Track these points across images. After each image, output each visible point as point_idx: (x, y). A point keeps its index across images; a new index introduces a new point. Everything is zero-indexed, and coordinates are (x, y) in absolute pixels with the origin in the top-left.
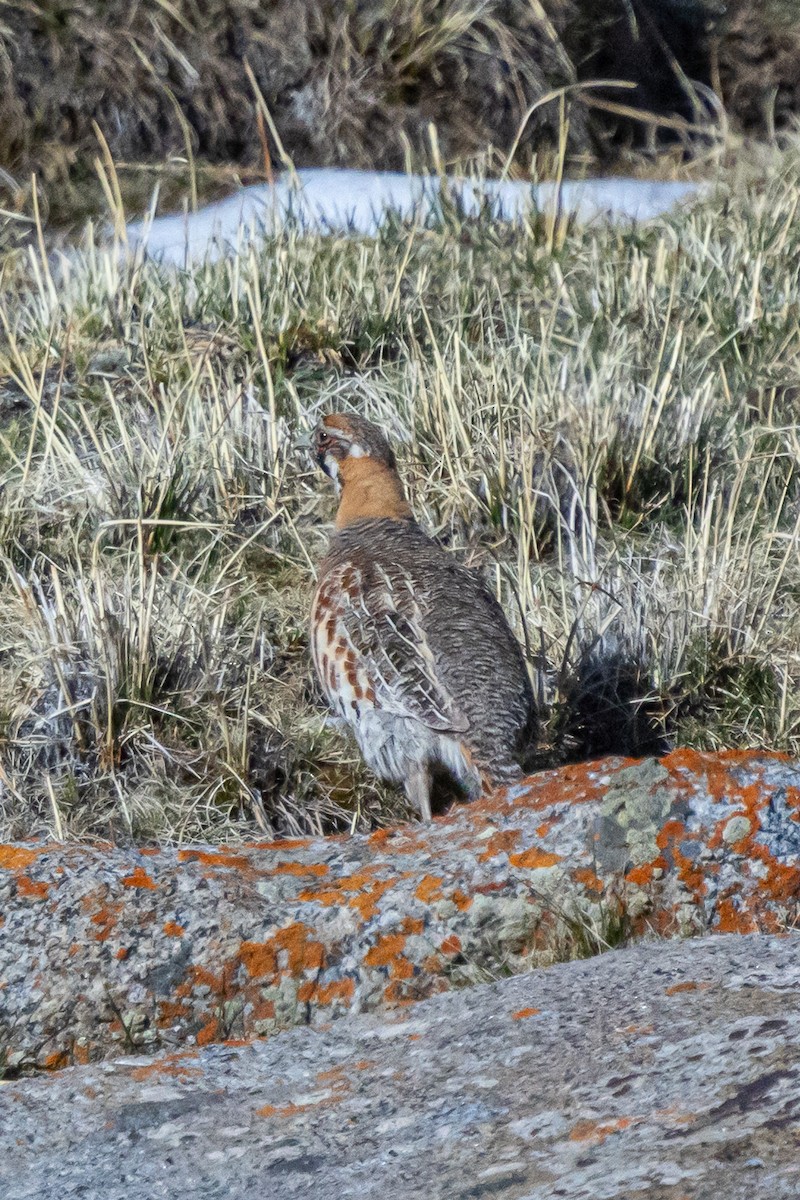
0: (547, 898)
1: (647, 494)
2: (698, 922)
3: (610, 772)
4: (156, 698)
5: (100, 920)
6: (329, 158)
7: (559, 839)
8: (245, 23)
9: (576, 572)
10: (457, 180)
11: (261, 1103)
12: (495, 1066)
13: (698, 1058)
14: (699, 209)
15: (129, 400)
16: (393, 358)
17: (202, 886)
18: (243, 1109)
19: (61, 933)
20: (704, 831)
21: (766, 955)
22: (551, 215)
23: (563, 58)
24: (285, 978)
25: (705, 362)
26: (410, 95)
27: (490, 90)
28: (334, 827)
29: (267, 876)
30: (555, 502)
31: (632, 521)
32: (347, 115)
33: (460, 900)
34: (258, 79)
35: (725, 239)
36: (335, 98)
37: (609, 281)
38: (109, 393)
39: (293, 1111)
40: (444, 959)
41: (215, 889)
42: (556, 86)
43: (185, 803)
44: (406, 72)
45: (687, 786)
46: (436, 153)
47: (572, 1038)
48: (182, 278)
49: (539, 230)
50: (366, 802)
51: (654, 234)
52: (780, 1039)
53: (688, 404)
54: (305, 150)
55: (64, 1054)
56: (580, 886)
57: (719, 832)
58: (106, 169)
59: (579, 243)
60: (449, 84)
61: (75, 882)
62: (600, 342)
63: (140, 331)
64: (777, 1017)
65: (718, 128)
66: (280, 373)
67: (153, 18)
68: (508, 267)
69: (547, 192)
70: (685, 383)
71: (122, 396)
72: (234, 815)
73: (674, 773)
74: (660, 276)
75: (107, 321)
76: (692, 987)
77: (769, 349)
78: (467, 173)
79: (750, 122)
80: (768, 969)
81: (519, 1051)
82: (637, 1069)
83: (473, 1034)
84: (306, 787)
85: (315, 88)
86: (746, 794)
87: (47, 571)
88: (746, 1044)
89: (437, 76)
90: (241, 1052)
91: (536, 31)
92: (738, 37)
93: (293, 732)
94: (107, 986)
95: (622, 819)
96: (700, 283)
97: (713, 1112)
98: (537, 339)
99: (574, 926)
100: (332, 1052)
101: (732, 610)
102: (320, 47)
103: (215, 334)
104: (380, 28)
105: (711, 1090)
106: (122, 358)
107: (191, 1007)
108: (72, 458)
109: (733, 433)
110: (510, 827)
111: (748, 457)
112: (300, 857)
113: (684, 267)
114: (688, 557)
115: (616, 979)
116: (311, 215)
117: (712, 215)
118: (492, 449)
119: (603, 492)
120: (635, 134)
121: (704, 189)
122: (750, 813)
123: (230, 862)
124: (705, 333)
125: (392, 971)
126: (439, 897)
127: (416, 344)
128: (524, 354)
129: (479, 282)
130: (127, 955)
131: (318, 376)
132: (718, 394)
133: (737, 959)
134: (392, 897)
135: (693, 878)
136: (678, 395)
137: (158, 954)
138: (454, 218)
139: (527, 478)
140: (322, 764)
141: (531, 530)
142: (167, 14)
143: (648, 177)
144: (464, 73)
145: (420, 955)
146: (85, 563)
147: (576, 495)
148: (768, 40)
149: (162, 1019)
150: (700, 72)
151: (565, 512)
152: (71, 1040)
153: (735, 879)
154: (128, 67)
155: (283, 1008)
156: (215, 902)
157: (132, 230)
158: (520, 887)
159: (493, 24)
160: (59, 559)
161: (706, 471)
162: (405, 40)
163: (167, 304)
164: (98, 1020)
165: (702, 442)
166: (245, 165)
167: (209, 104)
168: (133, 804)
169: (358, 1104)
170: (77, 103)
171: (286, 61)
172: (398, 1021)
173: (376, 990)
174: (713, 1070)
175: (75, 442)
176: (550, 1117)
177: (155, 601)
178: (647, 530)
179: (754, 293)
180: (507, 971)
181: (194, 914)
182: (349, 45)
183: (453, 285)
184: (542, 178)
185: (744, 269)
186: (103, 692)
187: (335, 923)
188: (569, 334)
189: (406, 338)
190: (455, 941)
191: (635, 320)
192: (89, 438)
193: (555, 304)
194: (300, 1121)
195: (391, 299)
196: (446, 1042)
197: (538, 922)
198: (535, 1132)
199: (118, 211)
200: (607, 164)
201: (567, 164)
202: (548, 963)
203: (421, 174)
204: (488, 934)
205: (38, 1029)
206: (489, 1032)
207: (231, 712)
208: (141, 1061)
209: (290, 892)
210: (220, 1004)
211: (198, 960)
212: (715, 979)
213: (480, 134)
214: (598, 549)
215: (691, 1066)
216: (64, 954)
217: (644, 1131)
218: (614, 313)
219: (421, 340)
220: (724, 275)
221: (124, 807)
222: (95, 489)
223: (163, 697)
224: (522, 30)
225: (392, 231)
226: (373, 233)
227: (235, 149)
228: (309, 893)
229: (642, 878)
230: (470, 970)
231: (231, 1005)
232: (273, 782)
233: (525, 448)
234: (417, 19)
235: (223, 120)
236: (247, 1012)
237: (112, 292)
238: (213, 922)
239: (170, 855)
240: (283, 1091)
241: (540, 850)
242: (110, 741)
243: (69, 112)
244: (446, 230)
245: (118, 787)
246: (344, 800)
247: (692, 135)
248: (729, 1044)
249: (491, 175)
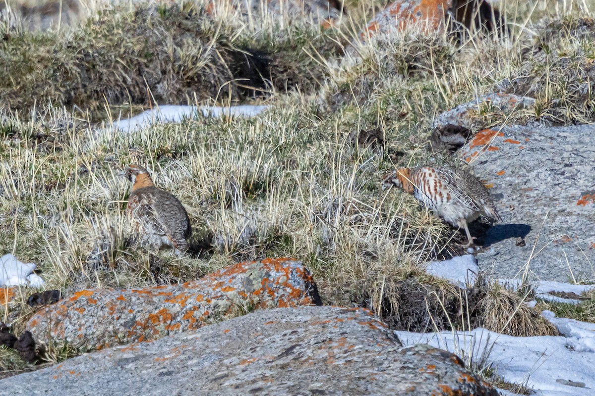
0: (232, 300)
1: (256, 190)
2: (273, 305)
3: (248, 265)
4: (125, 249)
5: (111, 309)
6: (168, 102)
7: (235, 284)
8: (143, 66)
9: (237, 211)
10: (202, 107)
11: (156, 357)
12: (219, 346)
13: (274, 342)
14: (268, 112)
15: (115, 169)
16: (186, 155)
17: (138, 299)
18: (151, 359)
19: (101, 313)
20: (274, 281)
21: (292, 313)
22: (228, 115)
23: (230, 73)
24: (162, 323)
25: (271, 154)
26: (189, 85)
27: (210, 82)
28: (173, 282)
29: (156, 296)
30: (231, 193)
31: (252, 197)
32: (172, 91)
33: (208, 301)
34: (147, 81)
35: (275, 120)
36: (168, 85)
37: (243, 133)
38: (109, 167)
39: (164, 359)
40: (204, 317)
41: (142, 300)
42: (228, 81)
43: (133, 277)
44: (187, 78)
45: (269, 268)
46: (196, 100)
47: (240, 337)
48: (128, 136)
49: (224, 120)
50: (182, 275)
51: (255, 120)
52: (296, 336)
53: (266, 165)
54: (161, 100)
55: (102, 346)
56: (241, 296)
57: (278, 280)
58: (107, 107)
59: (235, 123)
60: (199, 81)
61: (104, 299)
62: (242, 149)
63: (117, 150)
64: (295, 330)
65: (272, 90)
66: (155, 160)
67: (118, 65)
68: (216, 130)
69: (226, 109)
70: (265, 160)
71: (113, 168)
72: (146, 280)
73: (265, 265)
74: (258, 131)
75: (108, 148)
76: (272, 322)
77: (288, 150)
78: (205, 105)
79: (281, 89)
80: (292, 317)
81: (225, 341)
82: (258, 345)
83: (213, 337)
84: (166, 272)
85: (163, 83)
86: (285, 270)
87: (94, 216)
88: (287, 337)
89: (196, 79)
90: (150, 344)
91: (222, 66)
92: (277, 66)
93: (162, 257)
94: (113, 327)
95: (251, 277)
96: (269, 133)
97: (279, 356)
98: (225, 149)
99: (239, 307)
100: (175, 343)
101: (280, 220)
102: (164, 72)
103: (137, 150)
104: (180, 66)
105: (278, 350)
106: (113, 157)
107: (136, 332)
108: (100, 185)
109: (278, 173)
110: (221, 281)
111: (282, 179)
112: (164, 290)
113: (264, 129)
114: (267, 206)
115: (251, 321)
116: (163, 118)
117: (271, 114)
118: (213, 179)
119: (244, 189)
120: (250, 93)
121: (269, 107)
122: (287, 275)
123: (146, 293)
124: (270, 146)
125: (190, 321)
126: (202, 300)
127: (192, 151)
128: (221, 153)
129: (209, 134)
130: (118, 318)
131: (166, 161)
132: (274, 163)
133: (284, 315)
134: (189, 300)
135: (272, 293)
136: (264, 163)
137: (127, 318)
138: (201, 117)
139: (223, 187)
140: (170, 265)
141: (225, 200)
142: (122, 64)
143: (253, 105)
144: (203, 78)
145: (198, 316)
146: (104, 213)
147: (237, 191)
148: (285, 67)
149: (129, 335)
150: (267, 76)
151: (234, 195)
152: (104, 342)
153: (283, 293)
154: (112, 79)
155: (161, 332)
156: (142, 304)
157: (114, 123)
158: (224, 297)
159: (210, 64)
160: (97, 212)
161: (271, 183)
162: (186, 69)
163: (124, 143)
164: (111, 336)
165: (270, 176)
166: (145, 104)
167: (134, 88)
168: (119, 278)
169: (182, 357)
170: (99, 89)
171: (155, 76)
172: (193, 334)
173: (186, 326)
174: (279, 345)
175: (101, 181)
176: (234, 359)
177: (123, 223)
178: (256, 200)
179: (283, 135)
180: (222, 320)
181: (136, 307)
182: (172, 71)
183: (202, 135)
184: (225, 106)
185: (280, 128)
186: (110, 248)
187: (174, 308)
188: (234, 147)
189: (189, 150)
190: (207, 312)
191: (251, 143)
192: (104, 180)
193: (229, 139)
194: (167, 362)
195: (185, 140)
196: (206, 339)
197: (230, 306)
198: (231, 363)
199: (111, 118)
200: (242, 101)
201: (232, 102)
202: (233, 317)
203: (192, 105)
204: (216, 310)
205: (95, 339)
206: (217, 336)
207: (145, 252)
208: (123, 347)
209: (162, 300)
210: (144, 331)
211: (138, 319)
212: (278, 320)
213: (208, 95)
214: (243, 205)
215: (272, 344)
216: (102, 319)
217: (260, 362)
218: (245, 141)
219: (193, 150)
220: (275, 130)
221: (117, 279)
222: (106, 193)
223: (126, 249)
224: (218, 66)
225: (185, 121)
226: (180, 122)
227: (142, 101)
228: (167, 300)
229: (257, 293)
230: (212, 320)
231: (147, 331)
232: (157, 271)
233: (222, 178)
234: (190, 64)
235: (138, 93)
236: (151, 333)
237: (109, 140)
238: (141, 309)
239: (129, 291)
240: (162, 354)
241: (230, 287)
242: (112, 261)
243: (96, 92)
244: (199, 120)
245: (115, 273)
246: (176, 275)
247: (265, 93)
248: (282, 338)
249: (211, 105)
